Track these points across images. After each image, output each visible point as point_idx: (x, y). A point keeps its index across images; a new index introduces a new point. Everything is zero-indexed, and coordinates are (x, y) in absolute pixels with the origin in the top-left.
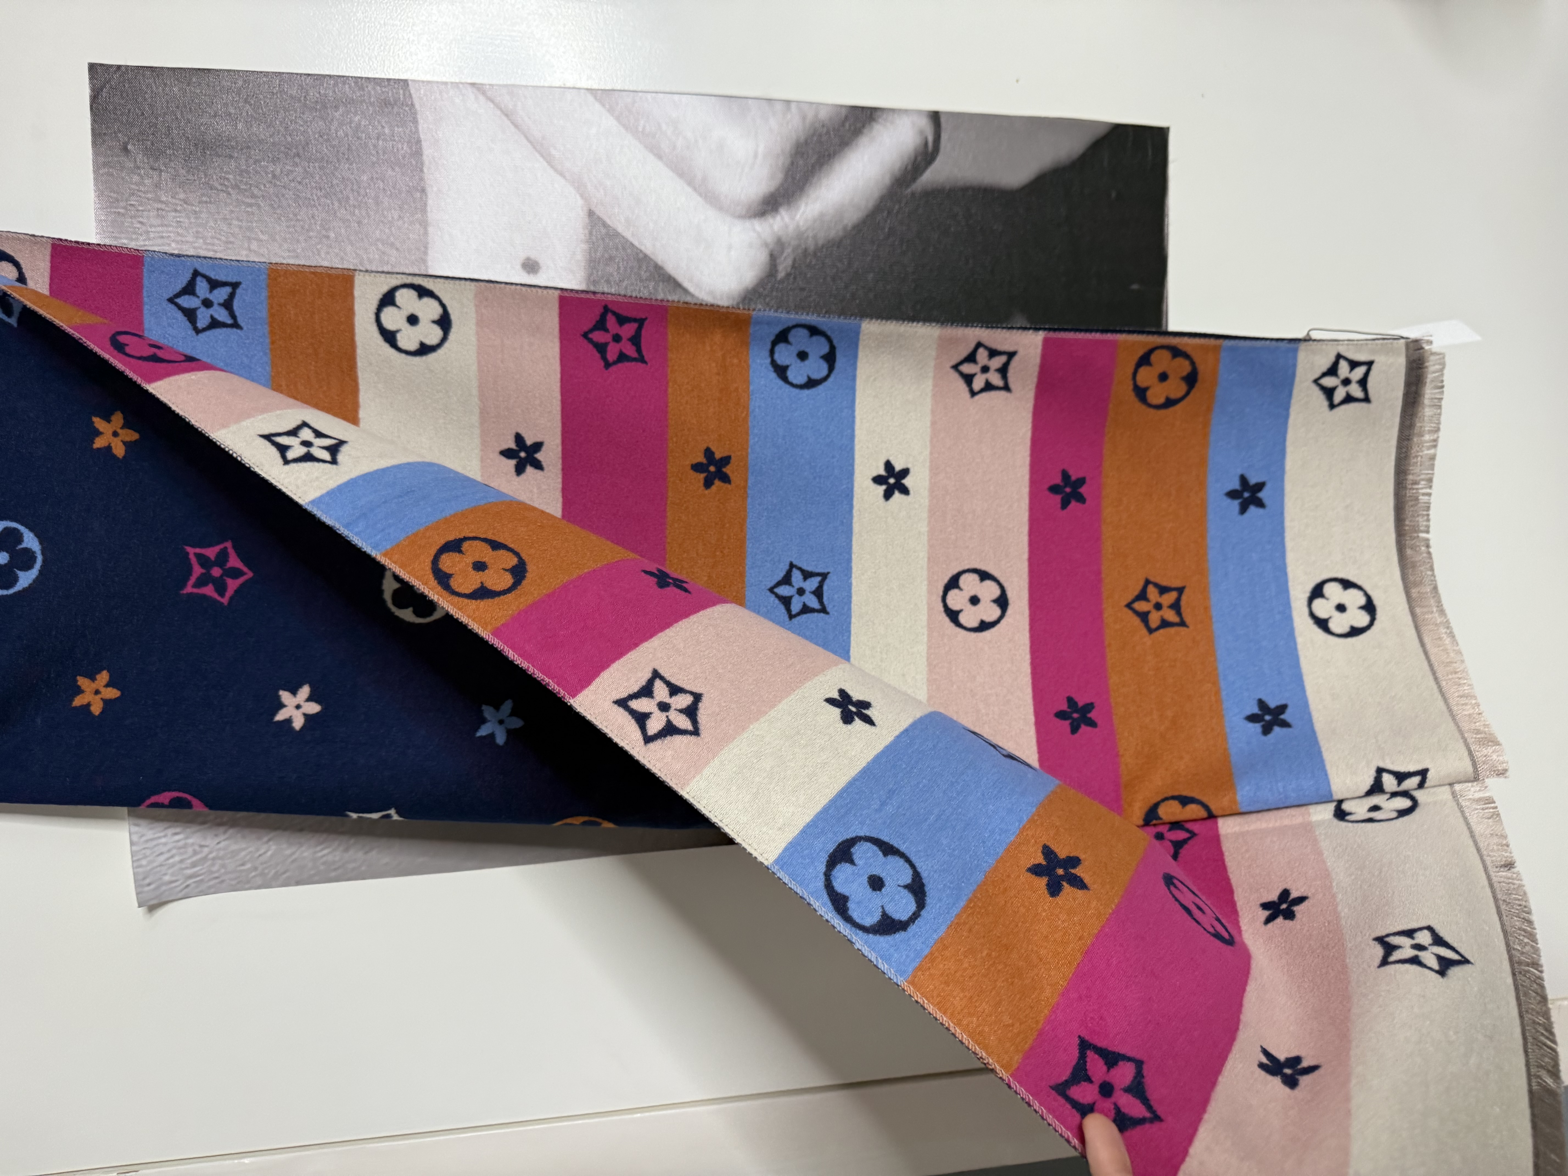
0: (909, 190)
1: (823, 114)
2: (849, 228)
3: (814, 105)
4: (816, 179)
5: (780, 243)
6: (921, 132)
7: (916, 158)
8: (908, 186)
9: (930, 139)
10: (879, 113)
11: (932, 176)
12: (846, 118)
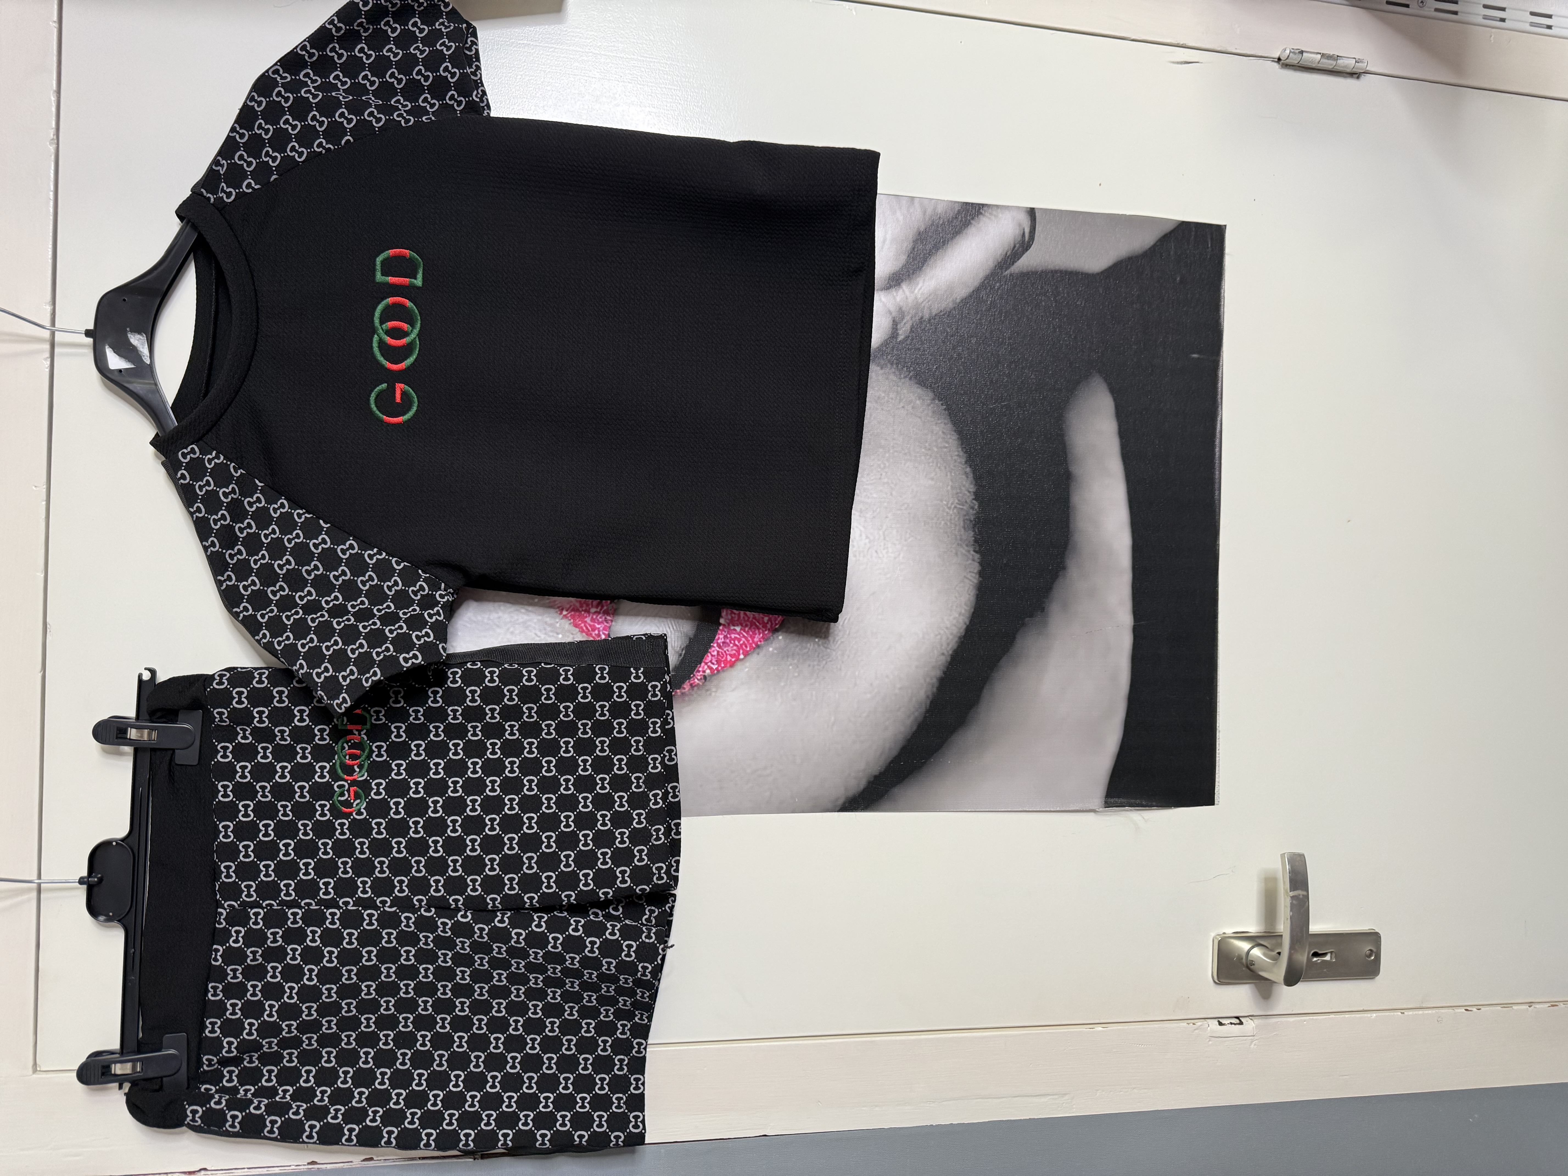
0: (1008, 272)
1: (940, 209)
2: (958, 301)
3: (933, 201)
4: (932, 260)
5: (901, 312)
6: (1020, 225)
7: (1015, 247)
8: (1007, 269)
9: (1027, 231)
10: (985, 208)
11: (1028, 261)
12: (959, 211)
